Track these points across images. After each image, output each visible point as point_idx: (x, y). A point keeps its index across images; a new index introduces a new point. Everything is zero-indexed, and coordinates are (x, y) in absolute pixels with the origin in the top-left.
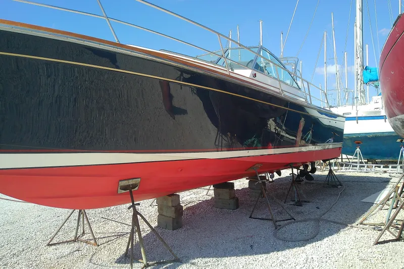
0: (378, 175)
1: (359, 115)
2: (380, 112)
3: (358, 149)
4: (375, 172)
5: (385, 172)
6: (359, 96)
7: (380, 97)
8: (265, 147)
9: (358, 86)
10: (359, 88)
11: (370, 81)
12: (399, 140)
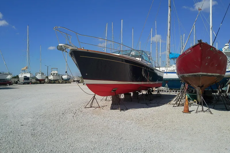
0: (173, 94)
1: (168, 71)
2: (175, 71)
3: (167, 84)
4: (172, 93)
5: (176, 93)
6: (168, 64)
7: (175, 65)
8: (141, 81)
9: (167, 60)
10: (168, 60)
11: (172, 58)
12: (181, 82)
